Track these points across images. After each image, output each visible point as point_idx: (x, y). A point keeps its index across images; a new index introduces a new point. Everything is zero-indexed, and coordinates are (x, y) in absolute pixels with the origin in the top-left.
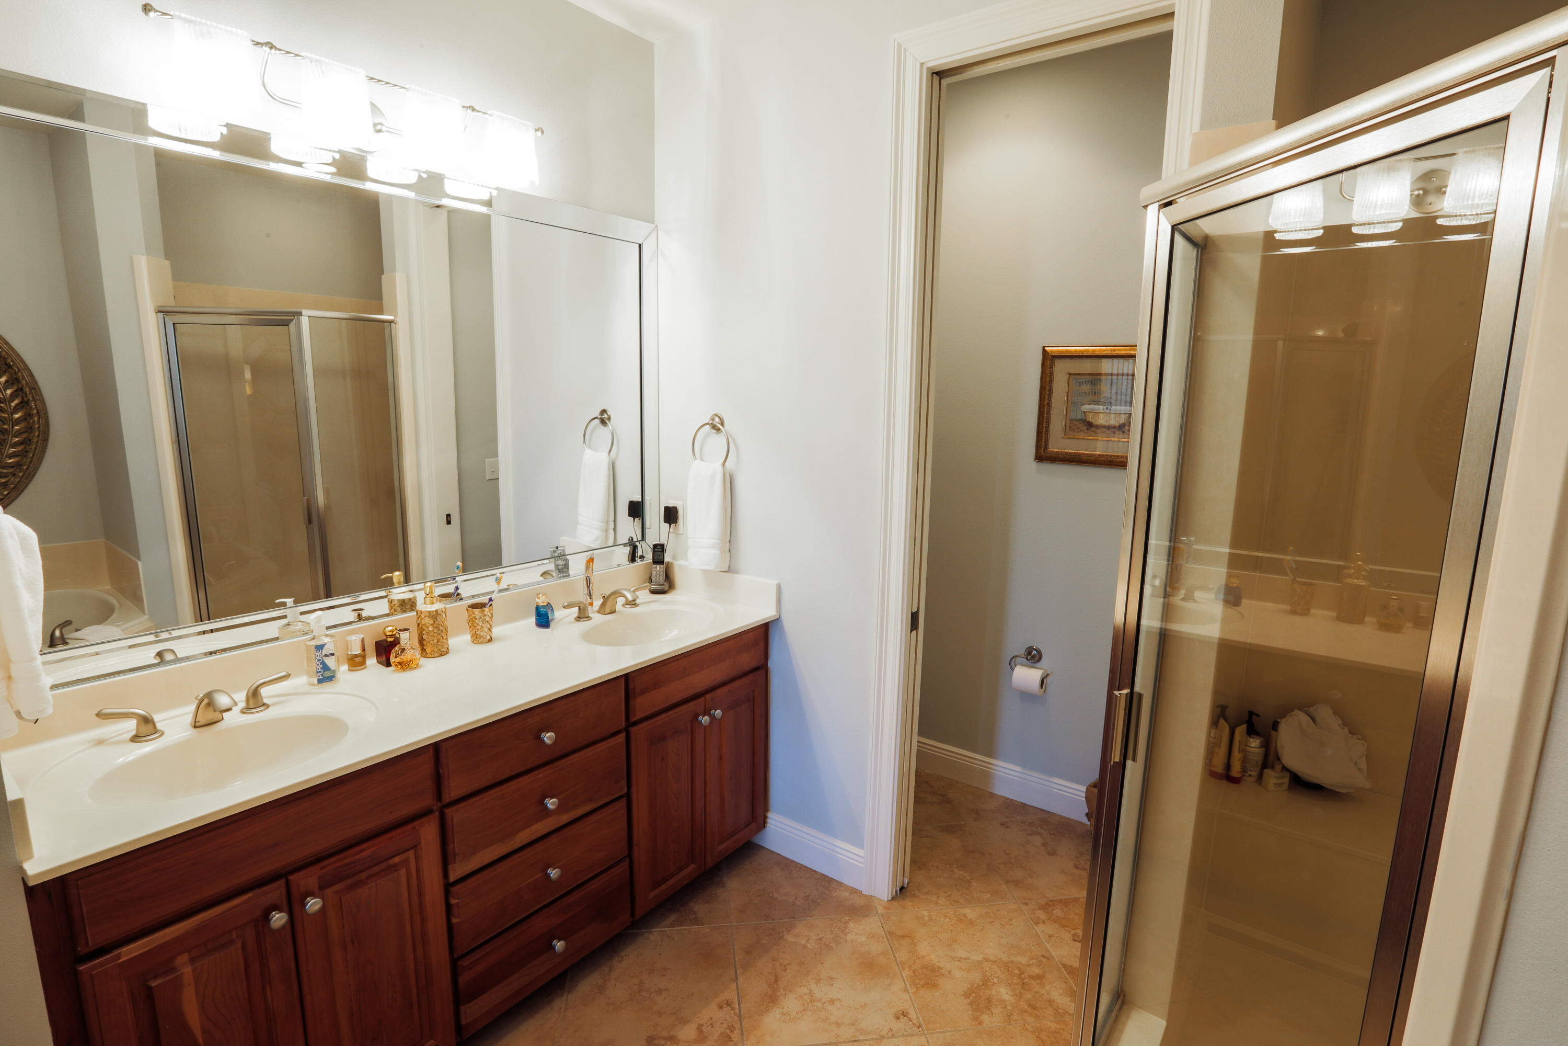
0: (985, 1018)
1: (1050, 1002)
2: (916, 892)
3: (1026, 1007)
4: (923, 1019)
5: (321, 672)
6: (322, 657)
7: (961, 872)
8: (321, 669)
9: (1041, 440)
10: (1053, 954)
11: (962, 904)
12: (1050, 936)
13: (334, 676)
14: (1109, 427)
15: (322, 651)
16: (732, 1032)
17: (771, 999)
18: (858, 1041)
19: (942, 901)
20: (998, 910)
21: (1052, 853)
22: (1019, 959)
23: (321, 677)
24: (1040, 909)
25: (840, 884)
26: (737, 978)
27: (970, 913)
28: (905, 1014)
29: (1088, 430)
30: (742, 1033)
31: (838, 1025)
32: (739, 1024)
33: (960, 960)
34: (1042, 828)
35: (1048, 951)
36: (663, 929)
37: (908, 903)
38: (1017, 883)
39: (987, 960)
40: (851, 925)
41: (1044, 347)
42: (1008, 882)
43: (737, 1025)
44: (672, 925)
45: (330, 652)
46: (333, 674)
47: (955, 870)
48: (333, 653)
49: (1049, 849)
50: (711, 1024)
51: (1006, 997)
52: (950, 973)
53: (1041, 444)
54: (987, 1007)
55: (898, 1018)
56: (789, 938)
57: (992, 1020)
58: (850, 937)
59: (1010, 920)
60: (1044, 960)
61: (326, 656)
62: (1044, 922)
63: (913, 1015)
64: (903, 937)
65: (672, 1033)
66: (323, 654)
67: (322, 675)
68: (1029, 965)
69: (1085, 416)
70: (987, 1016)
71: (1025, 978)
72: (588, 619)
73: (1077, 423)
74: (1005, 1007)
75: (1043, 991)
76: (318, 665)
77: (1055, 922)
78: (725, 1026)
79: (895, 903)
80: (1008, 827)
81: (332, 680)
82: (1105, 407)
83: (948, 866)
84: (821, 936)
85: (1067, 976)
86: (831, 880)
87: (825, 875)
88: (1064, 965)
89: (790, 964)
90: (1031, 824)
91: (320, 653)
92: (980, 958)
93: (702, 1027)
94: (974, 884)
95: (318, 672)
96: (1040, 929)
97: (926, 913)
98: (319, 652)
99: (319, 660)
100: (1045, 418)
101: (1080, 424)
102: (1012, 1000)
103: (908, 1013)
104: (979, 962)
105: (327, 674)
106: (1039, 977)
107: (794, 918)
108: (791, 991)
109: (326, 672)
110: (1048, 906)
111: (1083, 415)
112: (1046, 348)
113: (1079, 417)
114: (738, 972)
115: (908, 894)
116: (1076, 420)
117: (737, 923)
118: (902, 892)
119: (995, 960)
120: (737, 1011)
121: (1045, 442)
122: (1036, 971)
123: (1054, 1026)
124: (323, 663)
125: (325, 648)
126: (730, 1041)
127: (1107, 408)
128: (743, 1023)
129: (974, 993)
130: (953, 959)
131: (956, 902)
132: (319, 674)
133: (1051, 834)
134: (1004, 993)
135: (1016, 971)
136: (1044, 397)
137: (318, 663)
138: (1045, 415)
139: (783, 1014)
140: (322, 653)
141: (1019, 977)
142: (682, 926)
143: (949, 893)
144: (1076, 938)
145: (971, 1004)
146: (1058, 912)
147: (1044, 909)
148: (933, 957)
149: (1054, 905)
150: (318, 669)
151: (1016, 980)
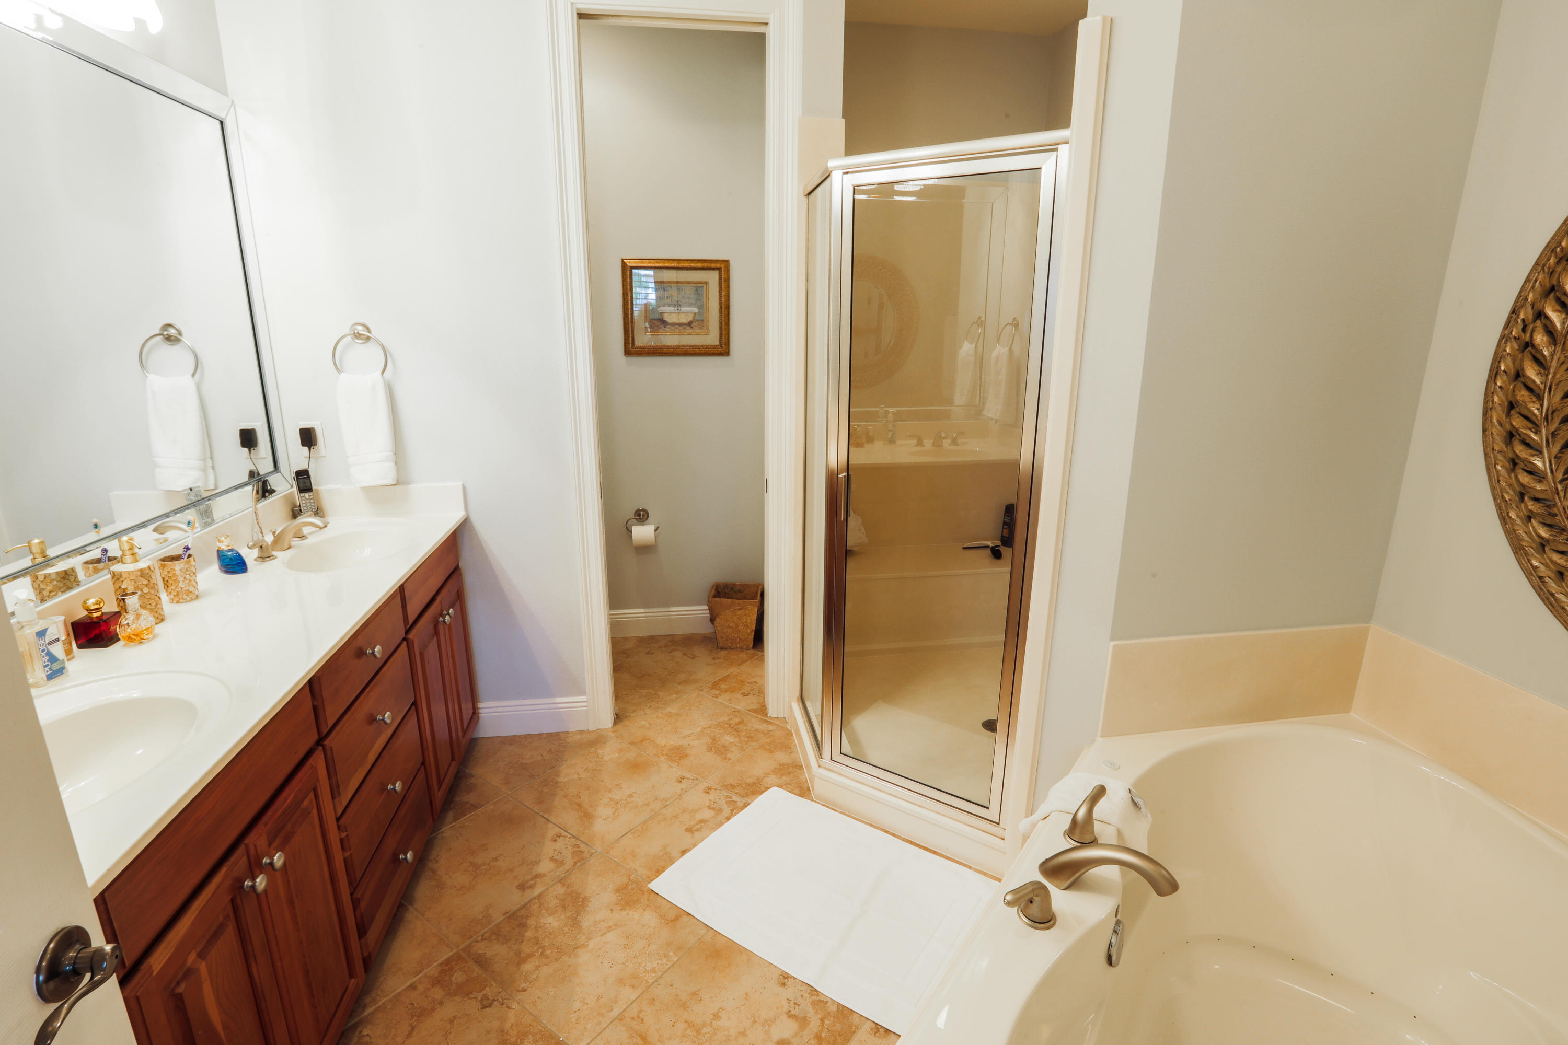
0: (729, 755)
1: (757, 731)
2: (626, 714)
3: (747, 739)
4: (695, 774)
5: (48, 665)
6: (46, 646)
7: (646, 691)
8: (48, 661)
9: (628, 337)
10: (738, 708)
11: (662, 708)
12: (730, 700)
13: (63, 668)
14: (680, 325)
15: (45, 638)
16: (579, 847)
17: (587, 817)
18: (668, 805)
19: (648, 711)
20: (688, 701)
21: (694, 657)
22: (721, 719)
23: (50, 672)
24: (711, 689)
25: (567, 733)
26: (548, 821)
27: (672, 709)
28: (683, 778)
29: (665, 327)
30: (587, 844)
31: (648, 805)
32: (579, 841)
33: (689, 736)
34: (675, 646)
35: (735, 708)
36: (452, 825)
37: (627, 722)
38: (686, 682)
39: (705, 728)
40: (600, 752)
41: (622, 260)
42: (680, 684)
43: (578, 842)
44: (455, 820)
45: (55, 638)
46: (62, 665)
47: (640, 691)
48: (58, 638)
49: (689, 655)
50: (559, 853)
51: (731, 740)
52: (689, 745)
53: (629, 341)
54: (726, 750)
55: (680, 782)
56: (562, 779)
57: (734, 754)
58: (606, 758)
59: (700, 702)
60: (736, 713)
61: (50, 643)
62: (719, 695)
63: (687, 775)
64: (642, 741)
65: (534, 874)
66: (47, 642)
67: (50, 669)
68: (731, 719)
69: (661, 316)
70: (730, 754)
71: (734, 727)
72: (272, 558)
73: (655, 322)
74: (736, 745)
75: (749, 728)
76: (44, 657)
77: (726, 692)
78: (570, 848)
79: (617, 727)
80: (652, 654)
81: (62, 673)
82: (676, 309)
83: (634, 691)
84: (585, 767)
85: (755, 714)
86: (557, 734)
87: (549, 733)
88: (749, 710)
89: (580, 793)
90: (666, 646)
91: (42, 642)
92: (700, 729)
93: (554, 858)
94: (660, 693)
95: (45, 666)
96: (720, 700)
97: (643, 722)
98: (42, 640)
99: (43, 651)
100: (630, 319)
101: (658, 322)
102: (737, 739)
103: (684, 777)
104: (701, 731)
105: (56, 666)
106: (741, 722)
107: (554, 767)
108: (597, 806)
109: (53, 665)
110: (715, 685)
111: (660, 315)
112: (624, 260)
113: (657, 317)
114: (545, 816)
115: (622, 717)
116: (654, 320)
117: (511, 791)
118: (618, 718)
119: (709, 726)
120: (569, 836)
121: (632, 339)
122: (737, 720)
123: (768, 740)
124: (49, 654)
125: (48, 633)
126: (583, 853)
127: (678, 309)
128: (582, 839)
129: (712, 747)
130: (684, 737)
131: (658, 708)
132: (47, 669)
133: (684, 647)
134: (728, 739)
135: (726, 726)
136: (627, 302)
137: (43, 654)
138: (630, 316)
139: (605, 820)
140: (45, 641)
141: (730, 728)
142: (465, 815)
143: (649, 705)
144: (744, 694)
145: (716, 753)
146: (723, 686)
147: (714, 688)
148: (671, 742)
149: (718, 684)
150: (45, 662)
151: (730, 730)
